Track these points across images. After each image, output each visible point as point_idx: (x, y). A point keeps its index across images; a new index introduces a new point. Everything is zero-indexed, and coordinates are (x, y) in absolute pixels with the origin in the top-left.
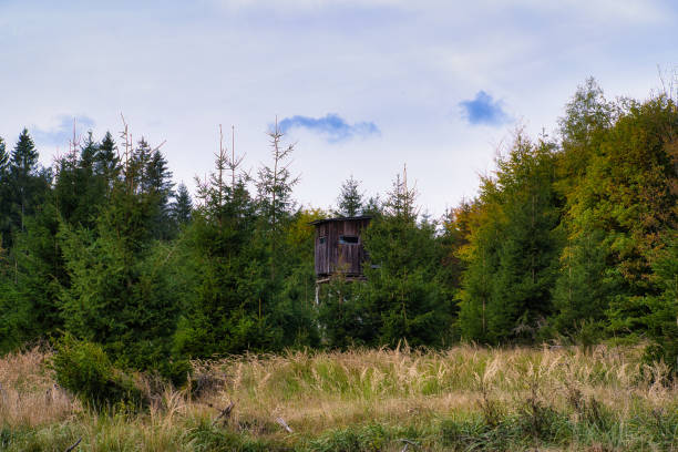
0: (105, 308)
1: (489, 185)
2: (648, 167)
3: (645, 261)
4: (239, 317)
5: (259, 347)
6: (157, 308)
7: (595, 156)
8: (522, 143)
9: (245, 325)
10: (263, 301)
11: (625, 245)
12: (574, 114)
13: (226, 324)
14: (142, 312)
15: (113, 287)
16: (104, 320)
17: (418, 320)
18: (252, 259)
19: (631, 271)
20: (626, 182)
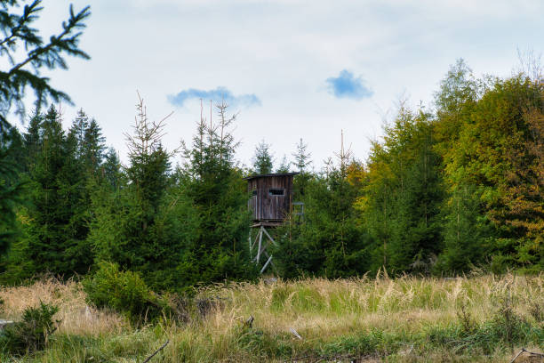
0: (127, 245)
1: (377, 147)
2: (510, 133)
3: (508, 209)
4: (218, 253)
5: (235, 277)
6: (168, 244)
7: (466, 123)
8: (405, 114)
9: (223, 260)
10: (237, 240)
11: (492, 196)
12: (446, 89)
13: (208, 259)
14: (156, 247)
15: (133, 228)
16: (126, 254)
17: (354, 255)
18: (227, 206)
19: (497, 218)
20: (492, 145)
